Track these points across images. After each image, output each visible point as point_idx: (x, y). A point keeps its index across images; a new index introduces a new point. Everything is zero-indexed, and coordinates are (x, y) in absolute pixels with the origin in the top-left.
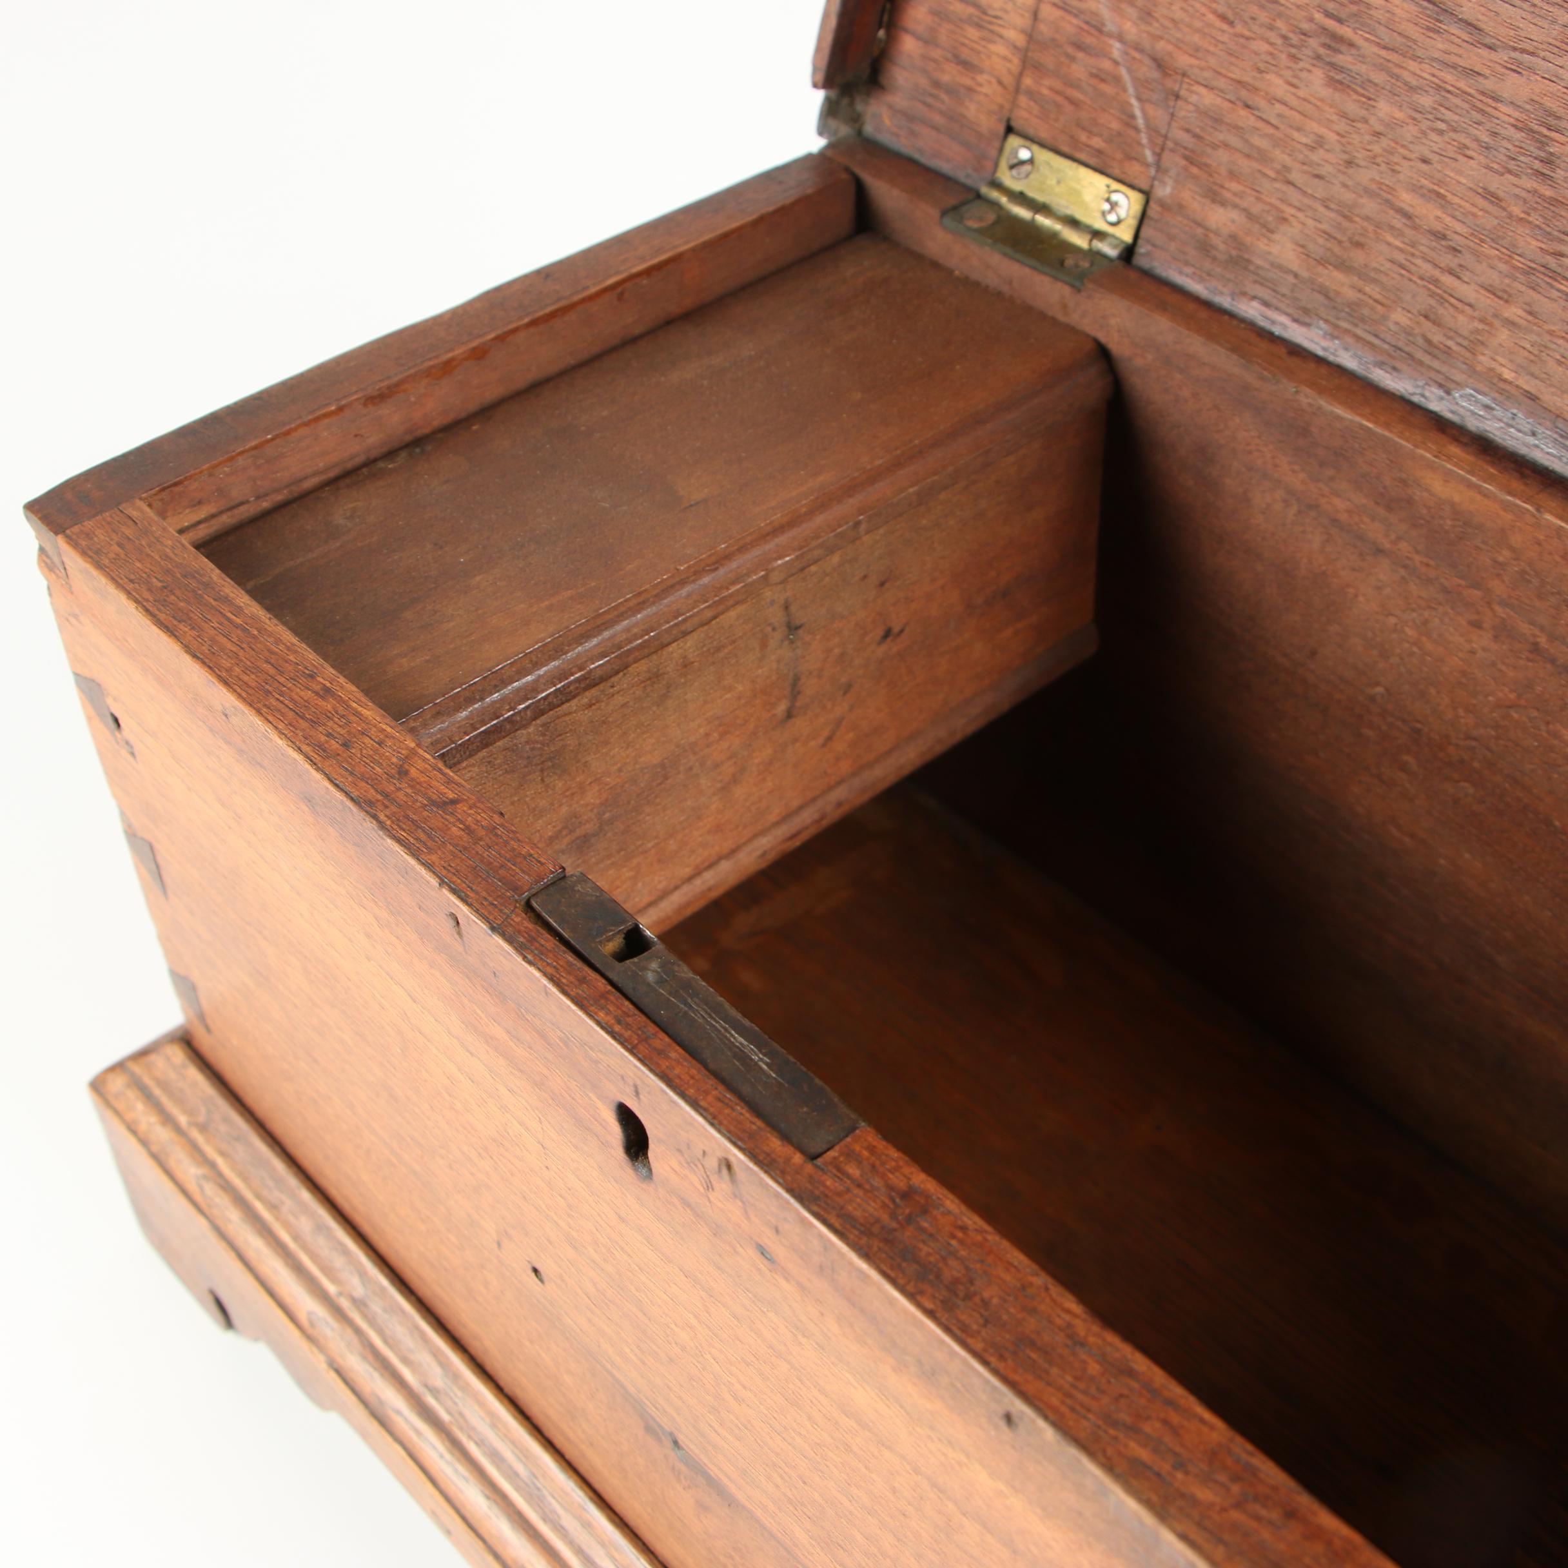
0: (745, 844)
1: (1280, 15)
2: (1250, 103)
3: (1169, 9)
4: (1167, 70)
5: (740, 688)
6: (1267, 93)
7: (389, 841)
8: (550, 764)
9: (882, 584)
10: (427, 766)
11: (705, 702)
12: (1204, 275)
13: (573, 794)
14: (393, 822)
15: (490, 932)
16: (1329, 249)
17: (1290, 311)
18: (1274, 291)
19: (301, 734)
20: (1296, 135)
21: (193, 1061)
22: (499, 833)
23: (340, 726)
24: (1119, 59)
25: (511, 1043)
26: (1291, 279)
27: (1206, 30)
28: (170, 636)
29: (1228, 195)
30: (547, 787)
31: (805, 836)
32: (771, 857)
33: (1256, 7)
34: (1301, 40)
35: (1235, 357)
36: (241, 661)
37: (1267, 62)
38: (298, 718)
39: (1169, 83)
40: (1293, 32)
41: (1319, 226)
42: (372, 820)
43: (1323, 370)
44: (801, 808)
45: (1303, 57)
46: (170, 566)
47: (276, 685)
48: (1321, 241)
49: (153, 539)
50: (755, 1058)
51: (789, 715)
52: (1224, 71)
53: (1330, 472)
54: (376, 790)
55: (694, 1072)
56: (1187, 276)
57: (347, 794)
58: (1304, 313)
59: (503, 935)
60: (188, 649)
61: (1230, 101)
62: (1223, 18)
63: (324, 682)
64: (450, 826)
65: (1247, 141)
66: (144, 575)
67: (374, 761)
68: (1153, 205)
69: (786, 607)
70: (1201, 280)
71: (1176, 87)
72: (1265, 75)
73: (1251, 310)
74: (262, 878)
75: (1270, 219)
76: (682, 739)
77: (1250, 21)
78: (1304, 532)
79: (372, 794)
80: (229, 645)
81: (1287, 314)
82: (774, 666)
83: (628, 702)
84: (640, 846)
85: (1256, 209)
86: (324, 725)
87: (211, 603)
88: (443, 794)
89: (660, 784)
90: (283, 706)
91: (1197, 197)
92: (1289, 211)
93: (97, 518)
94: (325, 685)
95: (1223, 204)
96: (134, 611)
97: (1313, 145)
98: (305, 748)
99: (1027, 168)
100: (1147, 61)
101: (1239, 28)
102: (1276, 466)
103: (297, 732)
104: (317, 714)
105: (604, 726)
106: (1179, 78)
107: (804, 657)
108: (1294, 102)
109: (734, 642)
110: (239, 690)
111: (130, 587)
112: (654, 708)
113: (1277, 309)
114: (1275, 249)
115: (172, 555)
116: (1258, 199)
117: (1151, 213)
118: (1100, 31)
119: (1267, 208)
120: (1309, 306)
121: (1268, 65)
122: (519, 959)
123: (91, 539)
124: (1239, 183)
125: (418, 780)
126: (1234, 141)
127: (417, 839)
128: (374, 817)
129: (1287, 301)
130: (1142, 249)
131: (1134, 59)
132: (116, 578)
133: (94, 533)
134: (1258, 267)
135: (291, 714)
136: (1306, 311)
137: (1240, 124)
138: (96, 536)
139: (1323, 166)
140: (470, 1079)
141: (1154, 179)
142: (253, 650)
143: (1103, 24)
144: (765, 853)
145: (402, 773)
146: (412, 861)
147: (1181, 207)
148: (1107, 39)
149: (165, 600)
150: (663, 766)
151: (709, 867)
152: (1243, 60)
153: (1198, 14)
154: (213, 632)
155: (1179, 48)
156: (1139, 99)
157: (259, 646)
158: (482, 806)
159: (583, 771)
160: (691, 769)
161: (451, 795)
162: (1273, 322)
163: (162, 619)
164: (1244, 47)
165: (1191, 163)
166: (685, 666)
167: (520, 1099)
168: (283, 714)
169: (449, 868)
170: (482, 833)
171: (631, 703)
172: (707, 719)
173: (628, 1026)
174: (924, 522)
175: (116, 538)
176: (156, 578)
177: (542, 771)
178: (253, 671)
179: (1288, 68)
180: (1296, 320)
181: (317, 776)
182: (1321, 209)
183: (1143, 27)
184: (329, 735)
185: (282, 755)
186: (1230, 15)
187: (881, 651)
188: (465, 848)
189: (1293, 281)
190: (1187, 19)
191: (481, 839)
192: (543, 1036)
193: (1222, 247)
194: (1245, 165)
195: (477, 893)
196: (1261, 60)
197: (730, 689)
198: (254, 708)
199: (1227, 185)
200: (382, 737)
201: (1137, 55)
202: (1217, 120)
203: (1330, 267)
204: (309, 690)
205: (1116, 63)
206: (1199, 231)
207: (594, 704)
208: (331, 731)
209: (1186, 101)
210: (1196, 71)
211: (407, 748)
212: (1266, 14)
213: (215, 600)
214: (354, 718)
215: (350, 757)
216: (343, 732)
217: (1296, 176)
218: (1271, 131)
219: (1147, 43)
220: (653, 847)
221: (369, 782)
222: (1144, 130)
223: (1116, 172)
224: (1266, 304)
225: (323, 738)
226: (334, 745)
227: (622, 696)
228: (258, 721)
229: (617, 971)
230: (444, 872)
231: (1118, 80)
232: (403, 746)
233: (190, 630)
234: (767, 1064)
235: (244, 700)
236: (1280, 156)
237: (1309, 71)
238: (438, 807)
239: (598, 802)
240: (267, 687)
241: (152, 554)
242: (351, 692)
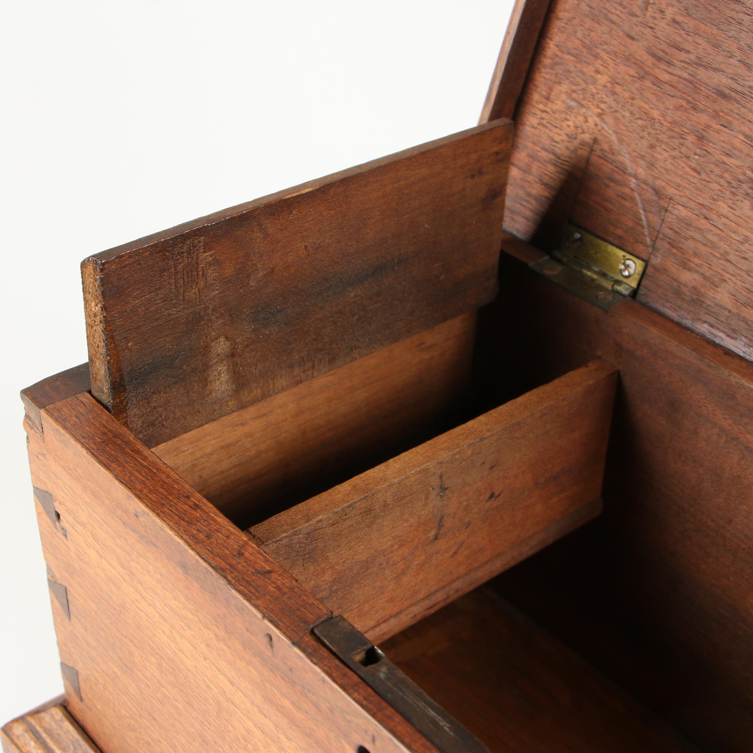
0: (404, 610)
1: (727, 171)
2: (708, 216)
3: (664, 163)
4: (661, 196)
5: (412, 520)
6: (717, 212)
7: (233, 591)
8: (308, 556)
9: (492, 468)
10: (254, 551)
11: (393, 527)
12: (677, 308)
13: (318, 574)
14: (236, 581)
15: (291, 645)
16: (749, 298)
17: (725, 330)
18: (717, 319)
19: (182, 529)
20: (733, 235)
21: (67, 718)
22: (296, 591)
23: (204, 526)
24: (634, 188)
25: (294, 710)
26: (726, 313)
27: (685, 176)
28: (106, 469)
29: (693, 265)
30: (305, 569)
31: (437, 608)
32: (418, 618)
33: (713, 166)
34: (738, 184)
35: (694, 354)
36: (148, 486)
37: (718, 195)
38: (180, 520)
39: (662, 203)
40: (734, 180)
41: (744, 285)
42: (224, 579)
43: (744, 364)
44: (436, 591)
45: (738, 194)
46: (105, 431)
47: (168, 500)
48: (745, 293)
49: (95, 415)
50: (441, 724)
51: (436, 538)
52: (693, 199)
53: (746, 420)
54: (226, 563)
55: (408, 729)
56: (667, 308)
57: (210, 564)
58: (733, 332)
59: (300, 648)
60: (117, 478)
61: (696, 215)
62: (695, 170)
63: (195, 501)
64: (268, 585)
65: (704, 237)
66: (91, 435)
67: (224, 546)
68: (649, 268)
69: (441, 477)
70: (675, 310)
71: (666, 205)
72: (717, 202)
73: (703, 328)
74: (141, 610)
75: (716, 279)
76: (379, 547)
77: (710, 173)
78: (728, 453)
79: (223, 564)
80: (140, 477)
81: (723, 332)
82: (431, 509)
83: (353, 524)
84: (350, 606)
85: (708, 274)
86: (196, 524)
87: (129, 453)
88: (264, 567)
89: (364, 572)
90: (172, 512)
91: (675, 265)
92: (727, 276)
93: (63, 401)
94: (195, 503)
95: (689, 270)
96: (85, 454)
97: (742, 241)
98: (185, 537)
99: (579, 243)
100: (650, 190)
101: (703, 176)
102: (715, 415)
103: (180, 527)
104: (191, 518)
105: (339, 537)
106: (668, 200)
107: (447, 506)
108: (733, 217)
109: (412, 494)
110: (147, 502)
111: (83, 440)
112: (366, 529)
113: (718, 329)
114: (718, 296)
115: (107, 425)
116: (710, 268)
117: (648, 272)
118: (625, 173)
119: (715, 273)
120: (737, 329)
121: (719, 197)
122: (308, 661)
123: (60, 412)
124: (699, 259)
125: (249, 559)
126: (697, 236)
127: (249, 591)
128: (225, 577)
129: (724, 325)
130: (642, 292)
131: (643, 188)
132: (75, 435)
133: (62, 409)
134: (708, 305)
135: (176, 517)
136: (734, 331)
137: (702, 227)
138: (63, 411)
139: (748, 253)
140: (261, 731)
141: (651, 254)
142: (154, 480)
143: (626, 169)
144: (415, 616)
145: (241, 554)
146: (246, 603)
147: (665, 270)
148: (628, 177)
149: (103, 449)
150: (367, 562)
151: (384, 622)
152: (705, 193)
153: (680, 167)
154: (131, 469)
155: (669, 185)
156: (644, 210)
157: (157, 478)
158: (286, 575)
159: (325, 562)
160: (381, 564)
161: (268, 568)
162: (715, 336)
163: (102, 460)
164: (706, 186)
165: (672, 247)
166: (385, 506)
167: (293, 743)
168: (172, 518)
169: (268, 608)
170: (286, 590)
171: (354, 525)
172: (393, 537)
173: (371, 702)
174: (517, 434)
175: (74, 413)
176: (97, 436)
177: (304, 559)
178: (154, 492)
179: (731, 199)
180: (728, 336)
181: (192, 553)
182: (746, 276)
183: (649, 172)
184: (198, 530)
185: (171, 540)
186: (698, 169)
187: (487, 505)
188: (277, 598)
189: (728, 314)
190: (674, 169)
191: (285, 593)
192: (316, 706)
193: (688, 293)
194: (703, 249)
195: (284, 623)
196: (715, 194)
197: (407, 521)
198: (155, 513)
199: (692, 260)
200: (228, 533)
201: (644, 187)
202: (689, 225)
203: (749, 308)
204: (187, 505)
205: (632, 190)
206: (675, 284)
207: (335, 524)
208: (199, 528)
209: (671, 213)
210: (678, 197)
211: (243, 541)
212: (719, 170)
213: (132, 451)
214: (212, 522)
215: (211, 543)
216: (206, 529)
217: (732, 257)
218: (719, 232)
219: (650, 180)
220: (356, 608)
221: (222, 558)
222: (646, 227)
223: (630, 249)
224: (712, 326)
225: (195, 532)
226: (201, 536)
227: (351, 520)
228: (157, 520)
229: (363, 671)
230: (265, 610)
231: (633, 199)
232: (240, 539)
233: (119, 466)
234: (448, 728)
235: (150, 508)
236: (723, 246)
237: (742, 201)
238: (261, 574)
239: (331, 579)
240: (162, 501)
241: (95, 423)
242: (210, 508)
